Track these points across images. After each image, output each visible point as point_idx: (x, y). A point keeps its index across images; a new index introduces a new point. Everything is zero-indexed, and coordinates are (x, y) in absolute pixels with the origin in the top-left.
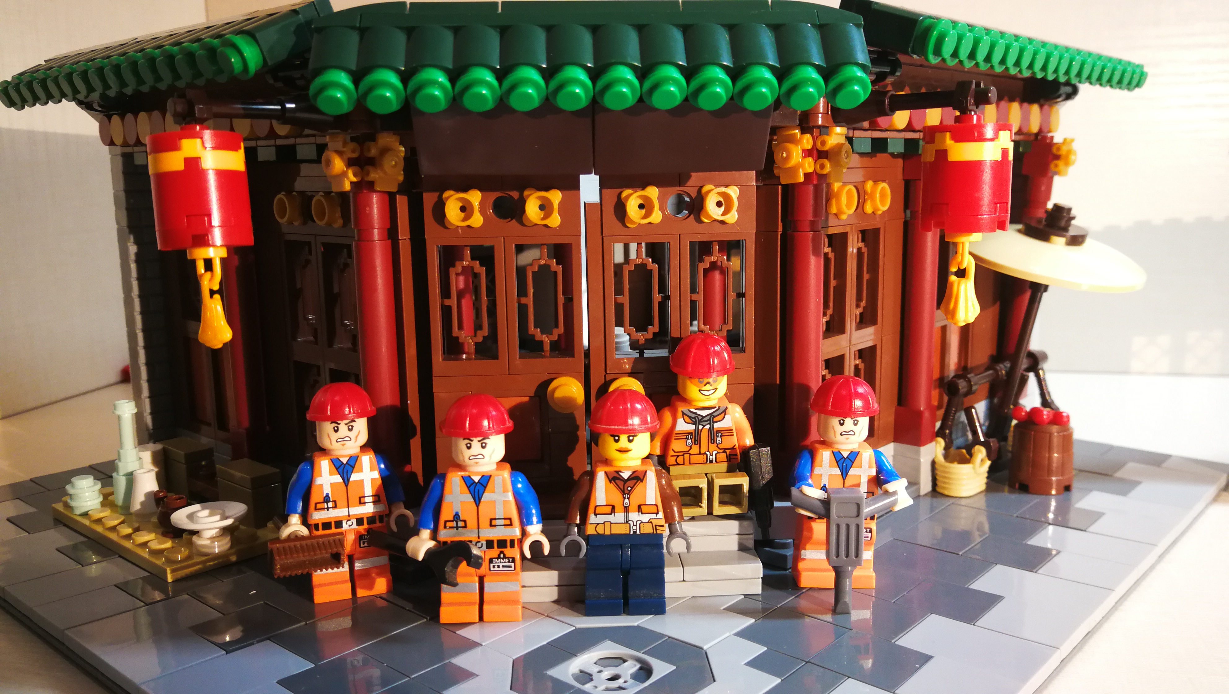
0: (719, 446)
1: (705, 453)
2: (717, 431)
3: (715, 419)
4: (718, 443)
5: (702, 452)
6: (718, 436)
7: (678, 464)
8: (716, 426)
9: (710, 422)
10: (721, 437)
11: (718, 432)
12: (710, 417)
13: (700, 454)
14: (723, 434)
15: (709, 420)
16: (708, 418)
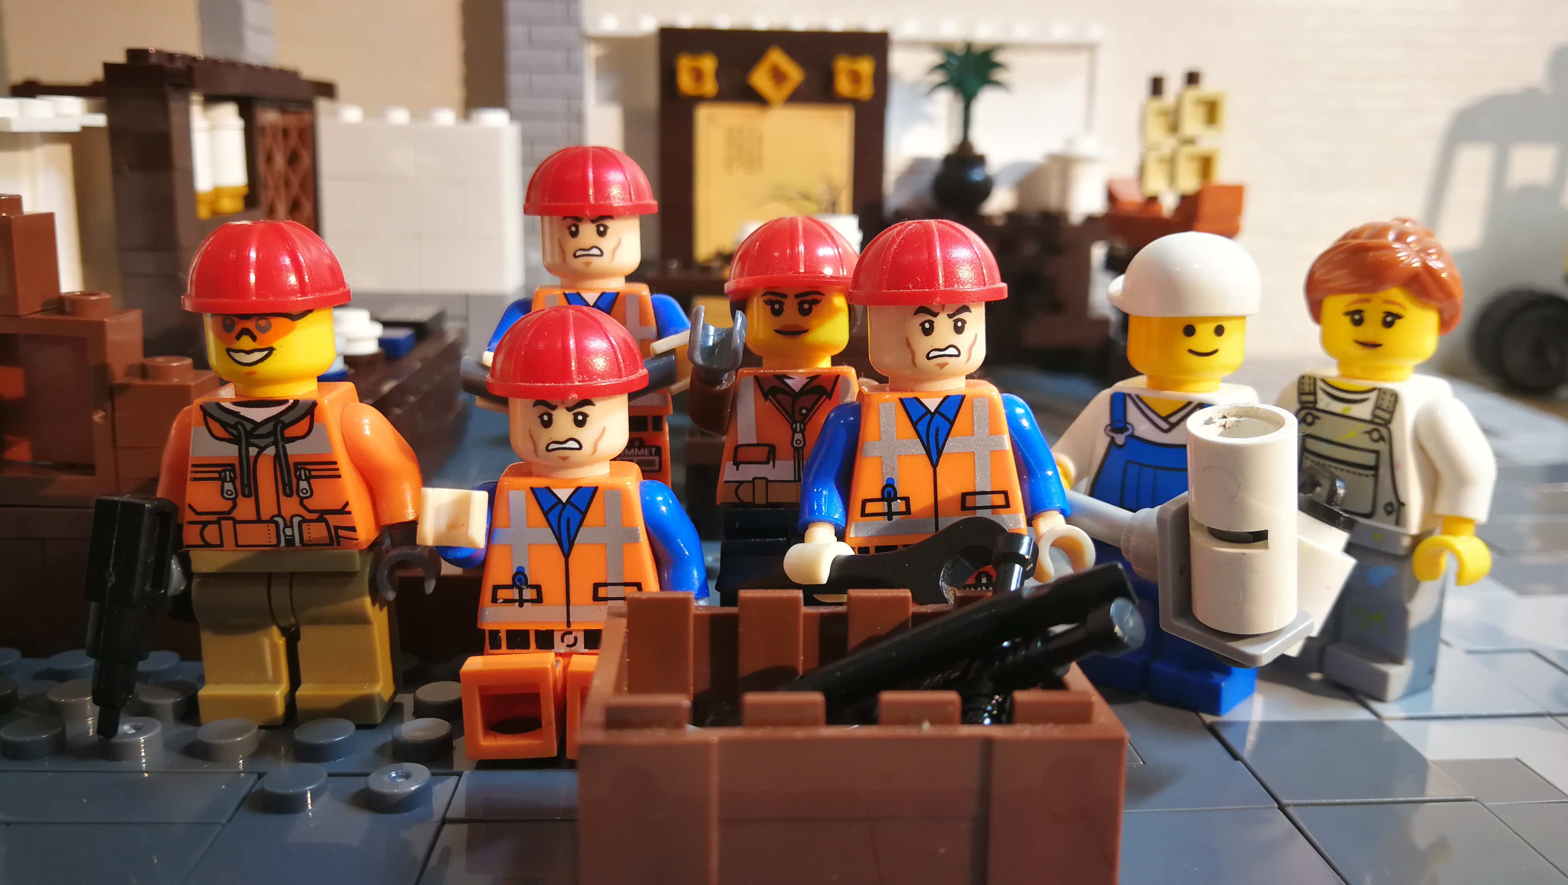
0: (305, 502)
1: (271, 520)
2: (296, 464)
3: (290, 432)
4: (301, 495)
5: (265, 515)
6: (299, 478)
7: (207, 545)
8: (293, 449)
9: (276, 438)
10: (308, 479)
11: (299, 466)
12: (275, 426)
13: (259, 520)
14: (313, 473)
15: (272, 433)
16: (269, 427)
